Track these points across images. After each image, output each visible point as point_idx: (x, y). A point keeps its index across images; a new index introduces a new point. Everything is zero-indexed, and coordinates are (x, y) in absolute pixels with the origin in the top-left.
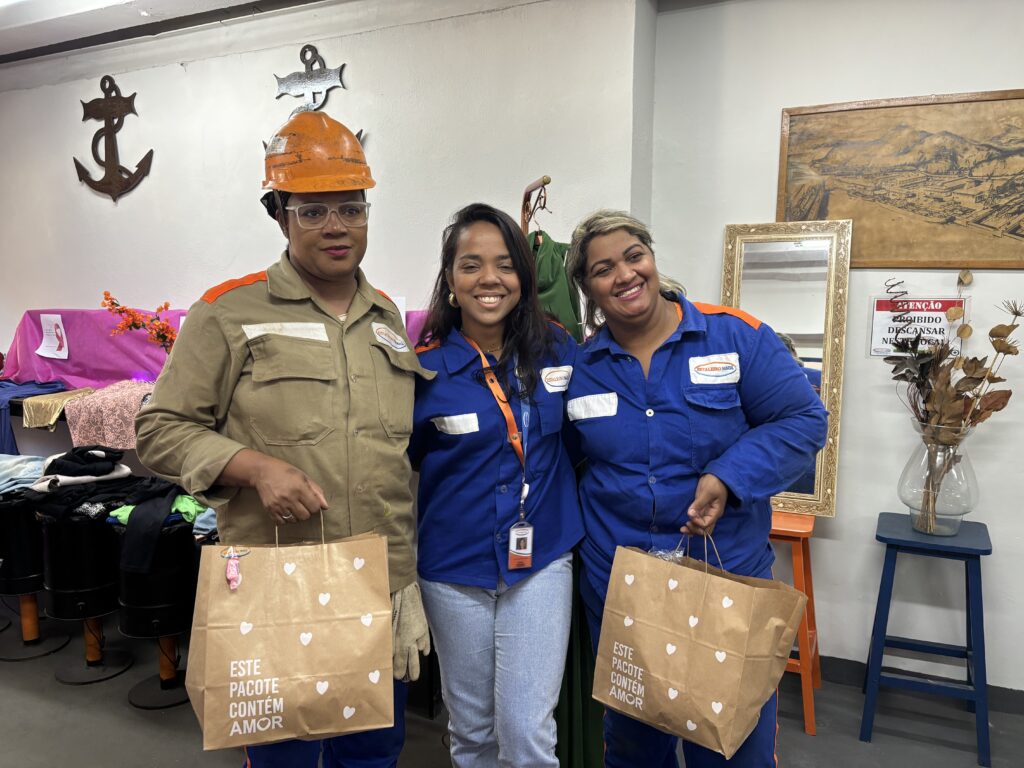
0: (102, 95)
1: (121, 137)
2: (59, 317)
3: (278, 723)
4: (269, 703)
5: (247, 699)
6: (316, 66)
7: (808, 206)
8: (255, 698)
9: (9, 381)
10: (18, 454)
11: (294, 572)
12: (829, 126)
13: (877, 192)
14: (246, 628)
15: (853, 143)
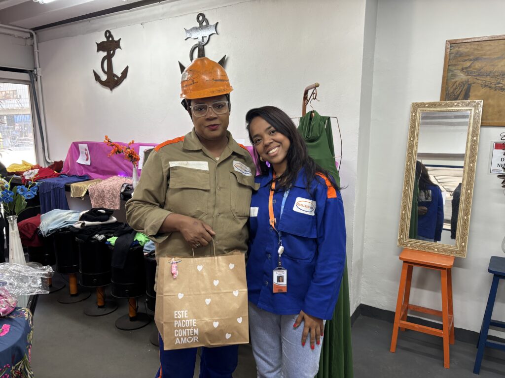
0: (105, 40)
1: (114, 59)
2: (86, 145)
3: (196, 339)
4: (192, 331)
5: (182, 328)
6: (204, 24)
7: (458, 93)
8: (186, 328)
9: (65, 175)
10: (69, 209)
11: (202, 270)
12: (472, 50)
13: (497, 85)
14: (181, 296)
15: (485, 59)
